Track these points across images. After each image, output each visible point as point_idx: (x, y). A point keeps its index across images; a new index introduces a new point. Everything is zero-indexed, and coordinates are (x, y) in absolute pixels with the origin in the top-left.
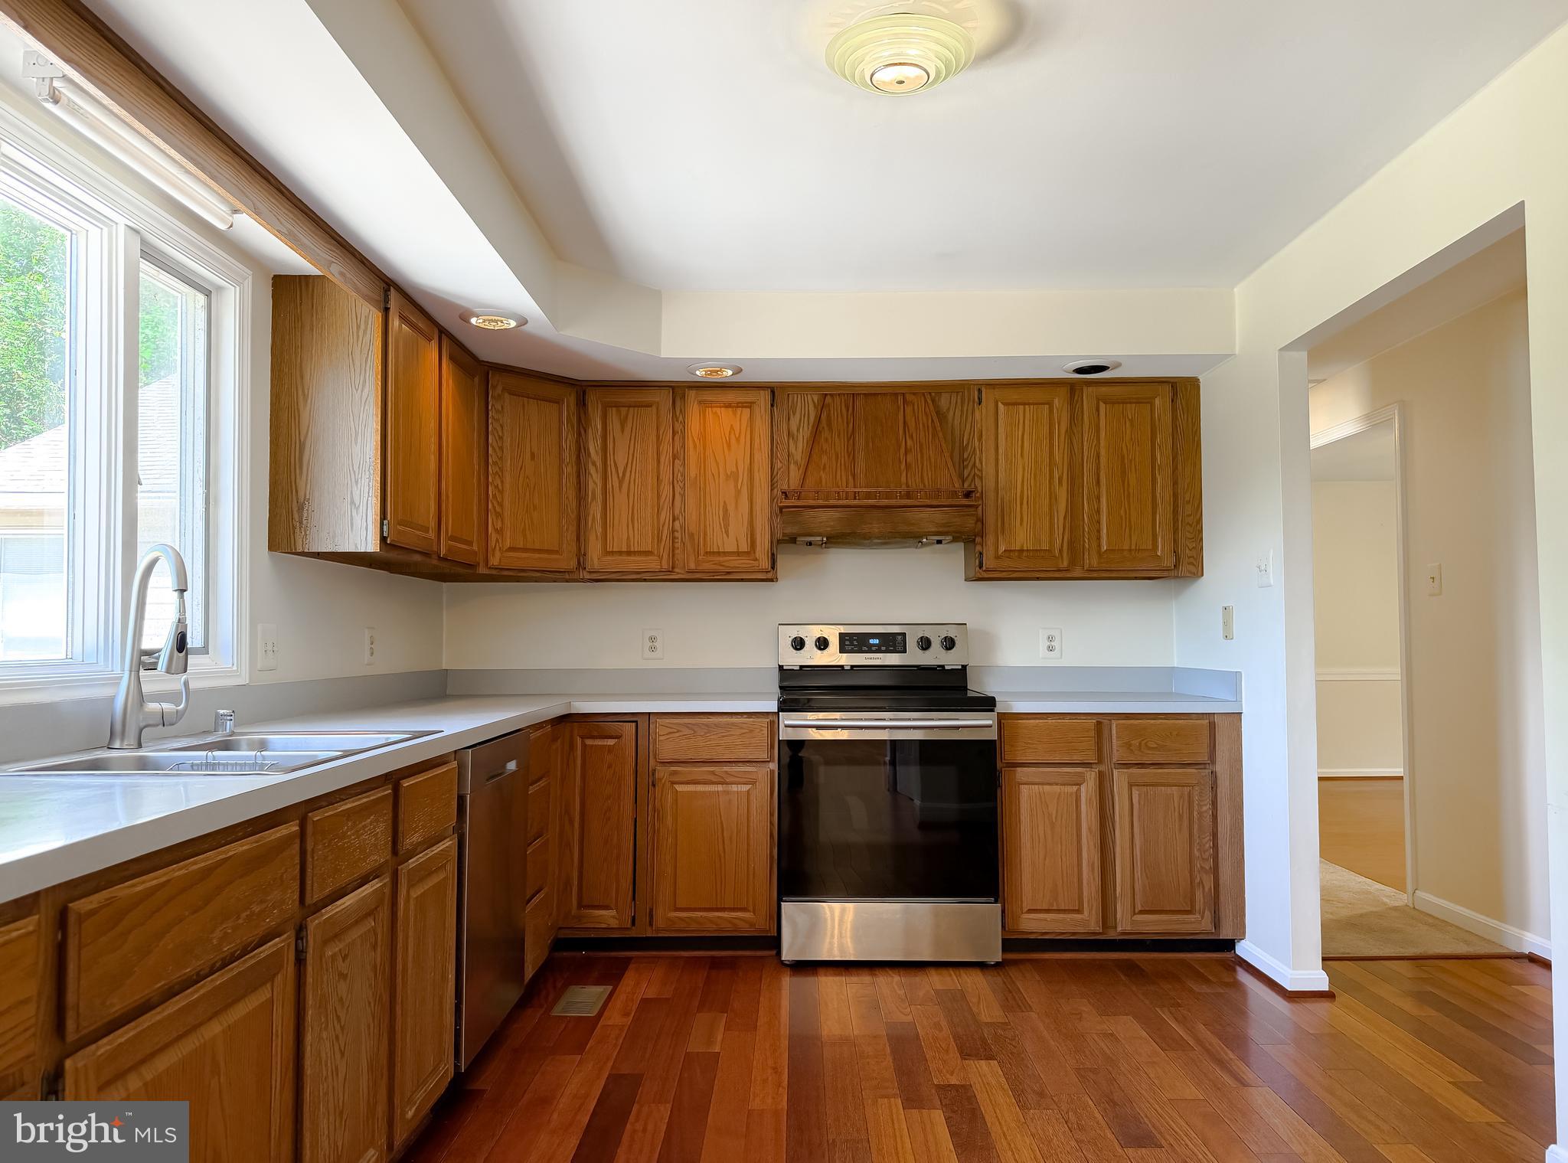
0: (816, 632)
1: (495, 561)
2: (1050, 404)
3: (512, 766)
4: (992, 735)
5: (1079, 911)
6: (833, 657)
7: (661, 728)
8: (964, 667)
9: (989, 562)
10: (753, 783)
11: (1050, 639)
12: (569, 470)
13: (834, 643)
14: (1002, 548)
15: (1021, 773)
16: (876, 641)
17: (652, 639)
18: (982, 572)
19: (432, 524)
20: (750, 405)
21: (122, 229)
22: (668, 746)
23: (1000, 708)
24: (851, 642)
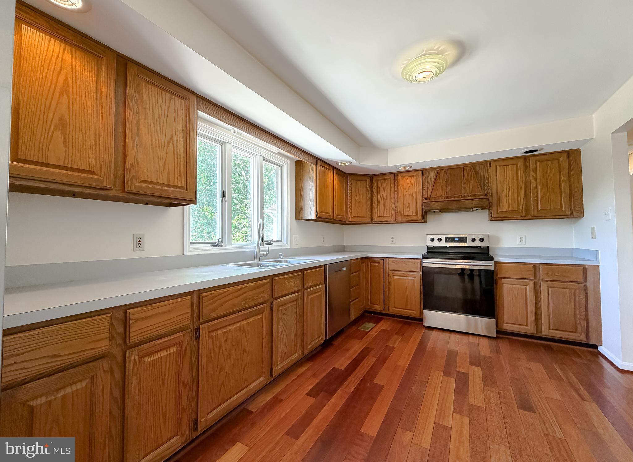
0: (438, 237)
1: (350, 220)
2: (517, 164)
3: (344, 269)
4: (492, 268)
5: (527, 325)
6: (443, 243)
7: (390, 261)
8: (488, 247)
9: (495, 215)
10: (415, 277)
11: (521, 238)
12: (369, 197)
13: (444, 240)
14: (499, 211)
15: (503, 280)
16: (457, 239)
17: (392, 238)
18: (493, 219)
19: (331, 212)
20: (416, 176)
21: (259, 156)
22: (392, 266)
23: (495, 260)
24: (448, 240)
